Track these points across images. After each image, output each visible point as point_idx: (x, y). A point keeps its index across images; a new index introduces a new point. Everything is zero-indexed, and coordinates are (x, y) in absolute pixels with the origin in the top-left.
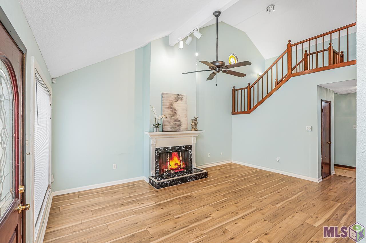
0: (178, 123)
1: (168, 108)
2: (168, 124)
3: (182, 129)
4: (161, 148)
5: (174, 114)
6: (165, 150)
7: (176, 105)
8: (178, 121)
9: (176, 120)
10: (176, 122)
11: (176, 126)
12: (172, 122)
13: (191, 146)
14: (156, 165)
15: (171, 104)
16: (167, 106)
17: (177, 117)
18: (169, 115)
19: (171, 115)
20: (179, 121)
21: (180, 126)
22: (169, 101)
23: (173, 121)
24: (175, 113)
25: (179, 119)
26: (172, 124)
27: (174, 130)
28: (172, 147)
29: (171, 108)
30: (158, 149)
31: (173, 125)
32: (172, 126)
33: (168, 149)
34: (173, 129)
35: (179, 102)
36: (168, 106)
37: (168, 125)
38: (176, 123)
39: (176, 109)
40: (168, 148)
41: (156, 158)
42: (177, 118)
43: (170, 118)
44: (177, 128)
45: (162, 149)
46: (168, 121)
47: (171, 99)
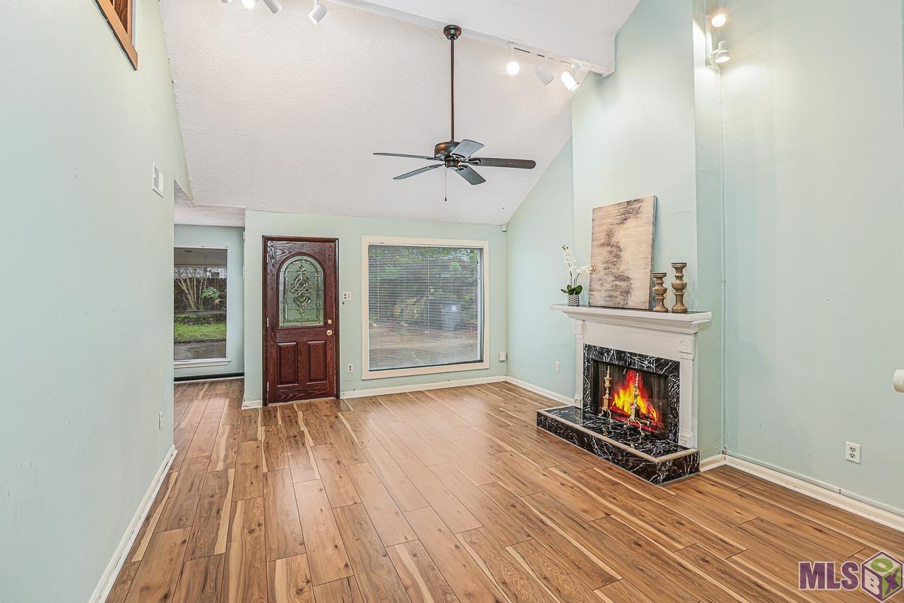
0: (624, 284)
1: (602, 245)
2: (598, 287)
3: (631, 304)
4: (595, 347)
5: (615, 259)
6: (602, 354)
7: (622, 236)
8: (624, 280)
9: (620, 278)
10: (617, 283)
11: (618, 293)
12: (609, 283)
13: (675, 367)
14: (584, 384)
15: (610, 234)
16: (600, 240)
17: (623, 267)
18: (604, 263)
19: (607, 262)
20: (627, 279)
21: (627, 292)
22: (604, 228)
23: (611, 278)
24: (618, 256)
25: (627, 274)
26: (608, 286)
27: (610, 304)
28: (619, 352)
29: (609, 245)
30: (588, 348)
31: (609, 290)
32: (608, 293)
33: (608, 355)
34: (610, 301)
35: (631, 223)
36: (601, 242)
37: (599, 291)
38: (616, 286)
39: (622, 246)
40: (608, 351)
41: (584, 369)
42: (621, 270)
43: (605, 272)
44: (620, 300)
45: (596, 350)
46: (600, 280)
47: (609, 220)
